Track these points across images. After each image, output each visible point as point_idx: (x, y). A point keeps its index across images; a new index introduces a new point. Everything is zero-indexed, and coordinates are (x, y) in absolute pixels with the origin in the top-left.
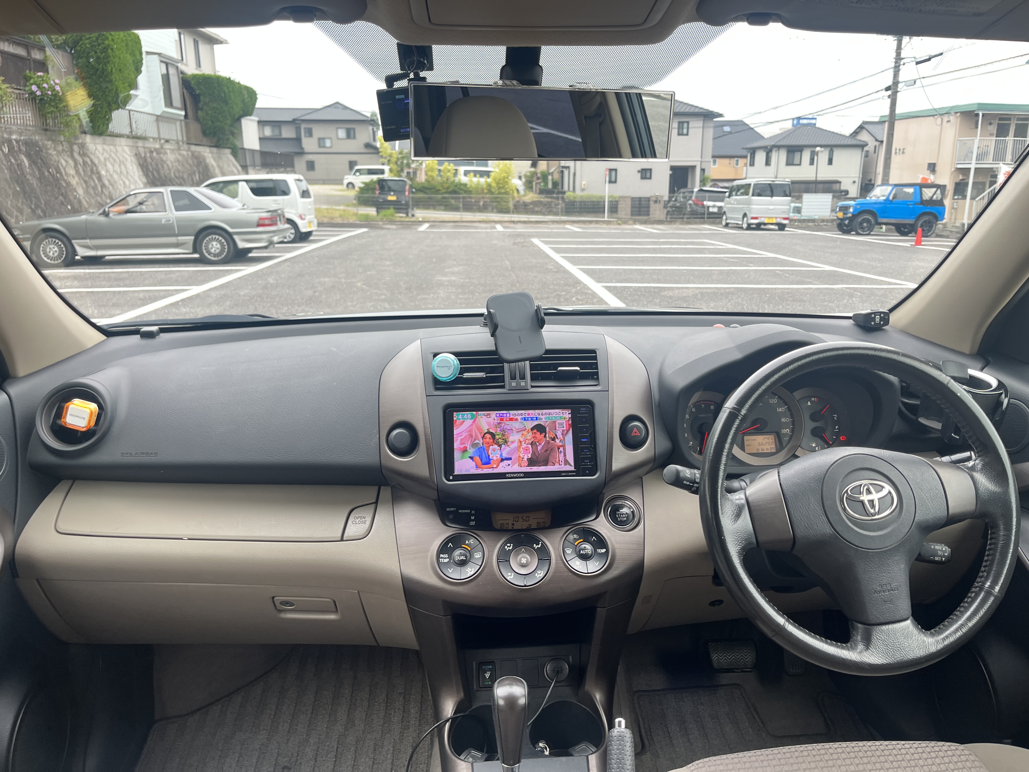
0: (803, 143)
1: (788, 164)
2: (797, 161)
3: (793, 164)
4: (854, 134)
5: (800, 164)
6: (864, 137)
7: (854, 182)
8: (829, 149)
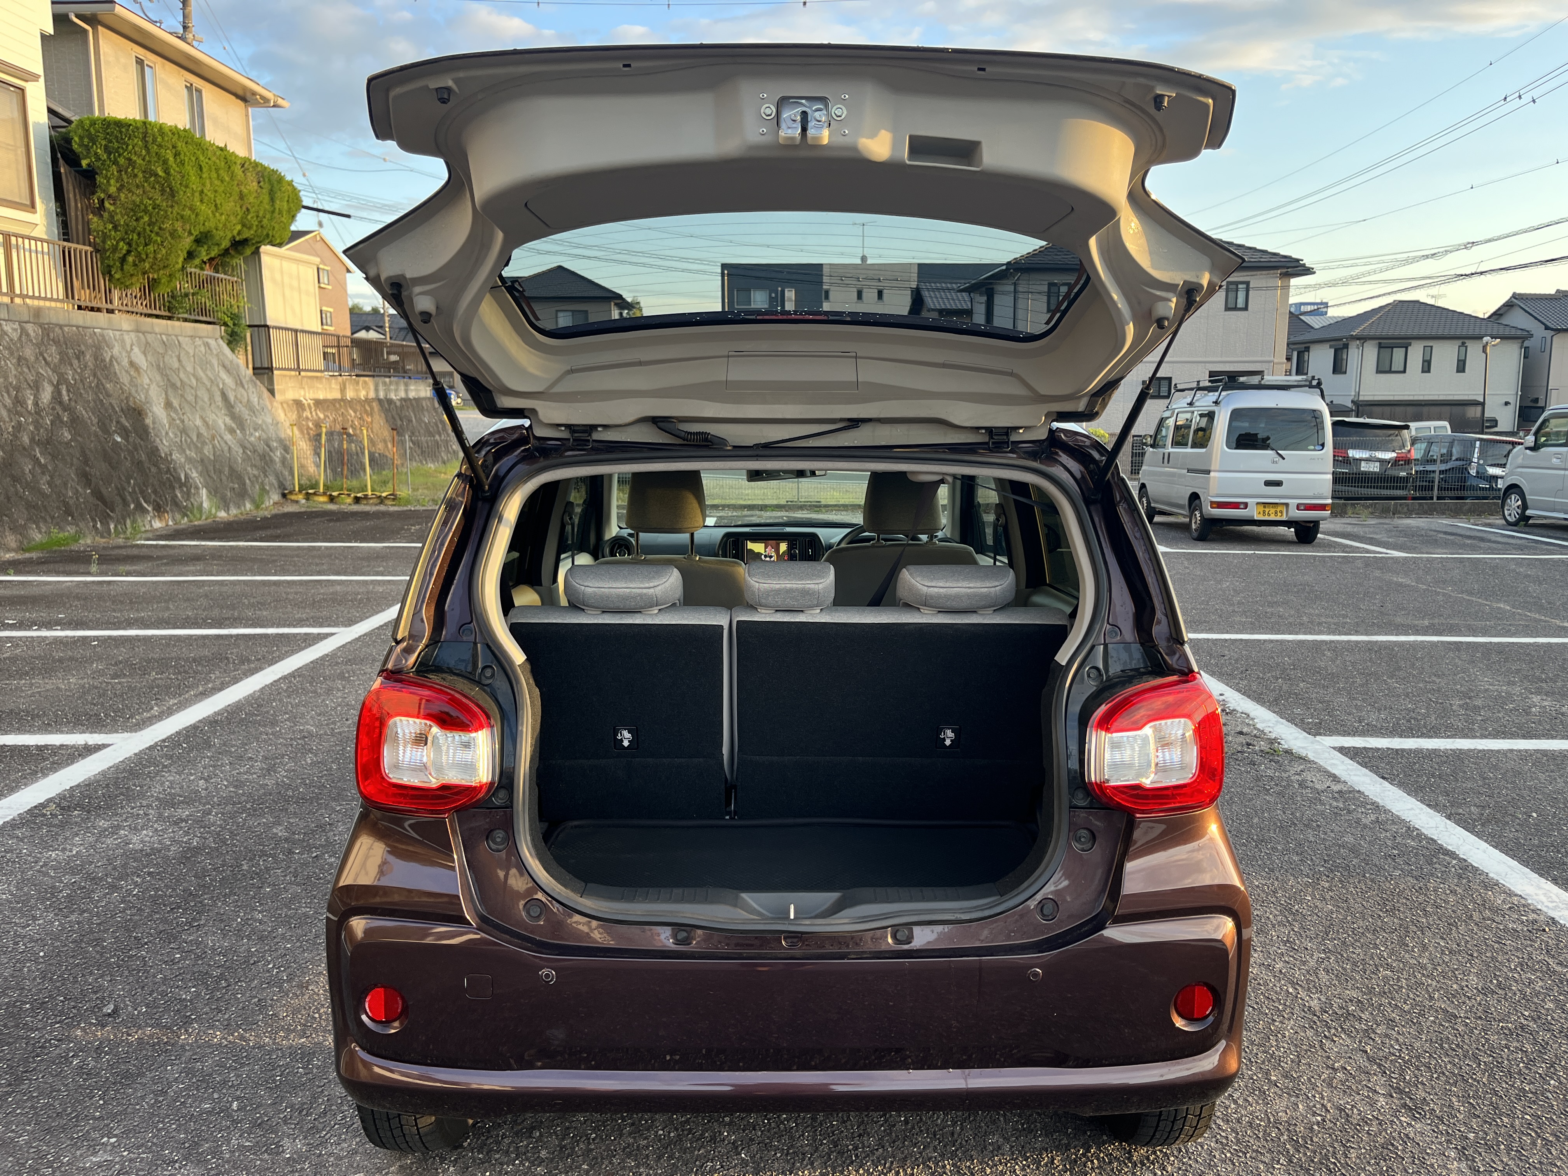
0: (1409, 333)
1: (1378, 371)
2: (1397, 364)
3: (1390, 371)
4: (1495, 317)
5: (1404, 371)
6: (1518, 320)
7: (1507, 403)
8: (1459, 342)
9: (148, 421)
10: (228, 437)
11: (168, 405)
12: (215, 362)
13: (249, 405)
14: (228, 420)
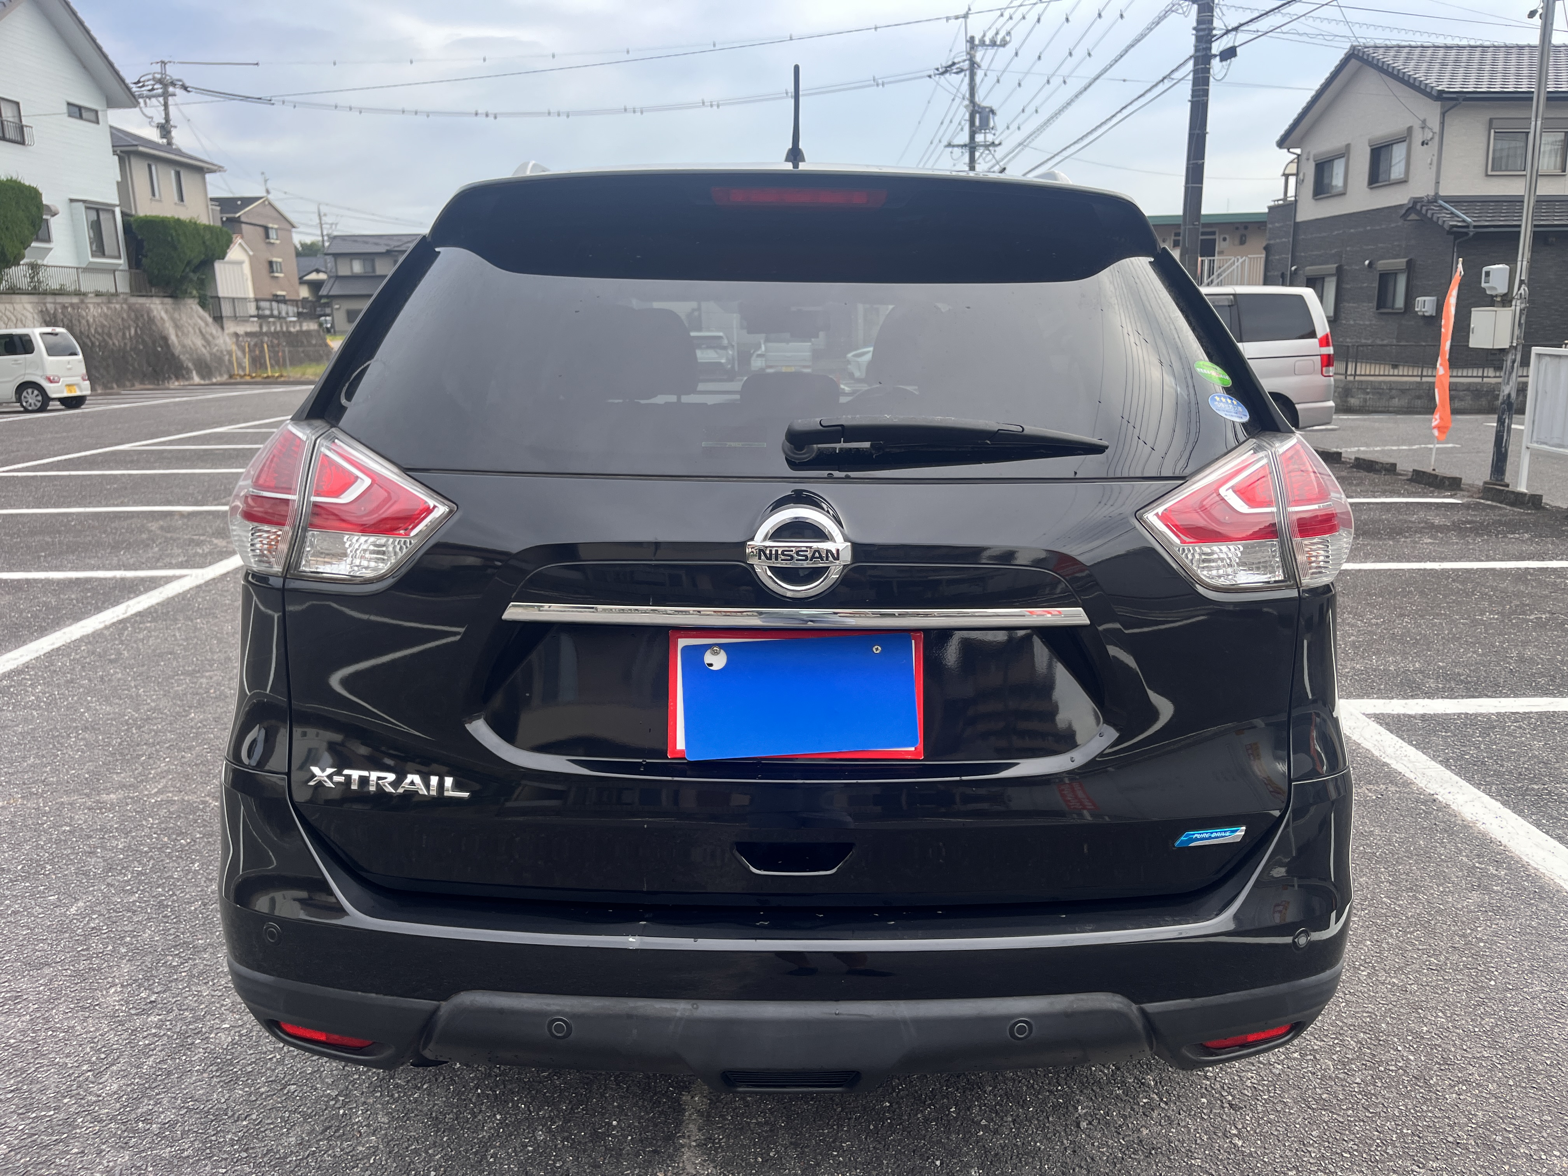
9: (170, 342)
10: (203, 350)
11: (177, 335)
12: (196, 316)
13: (211, 334)
14: (203, 342)
